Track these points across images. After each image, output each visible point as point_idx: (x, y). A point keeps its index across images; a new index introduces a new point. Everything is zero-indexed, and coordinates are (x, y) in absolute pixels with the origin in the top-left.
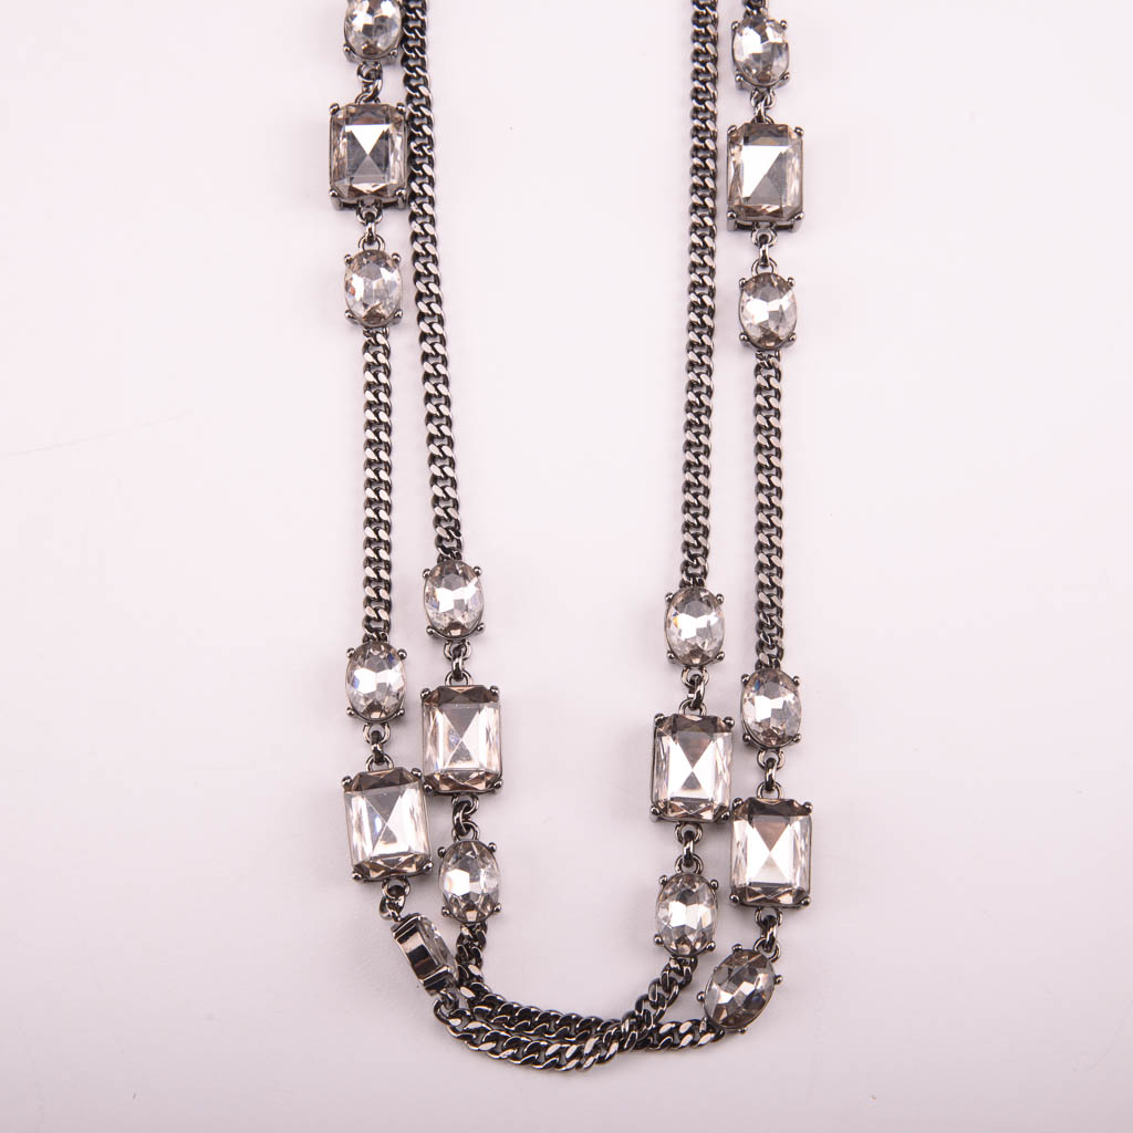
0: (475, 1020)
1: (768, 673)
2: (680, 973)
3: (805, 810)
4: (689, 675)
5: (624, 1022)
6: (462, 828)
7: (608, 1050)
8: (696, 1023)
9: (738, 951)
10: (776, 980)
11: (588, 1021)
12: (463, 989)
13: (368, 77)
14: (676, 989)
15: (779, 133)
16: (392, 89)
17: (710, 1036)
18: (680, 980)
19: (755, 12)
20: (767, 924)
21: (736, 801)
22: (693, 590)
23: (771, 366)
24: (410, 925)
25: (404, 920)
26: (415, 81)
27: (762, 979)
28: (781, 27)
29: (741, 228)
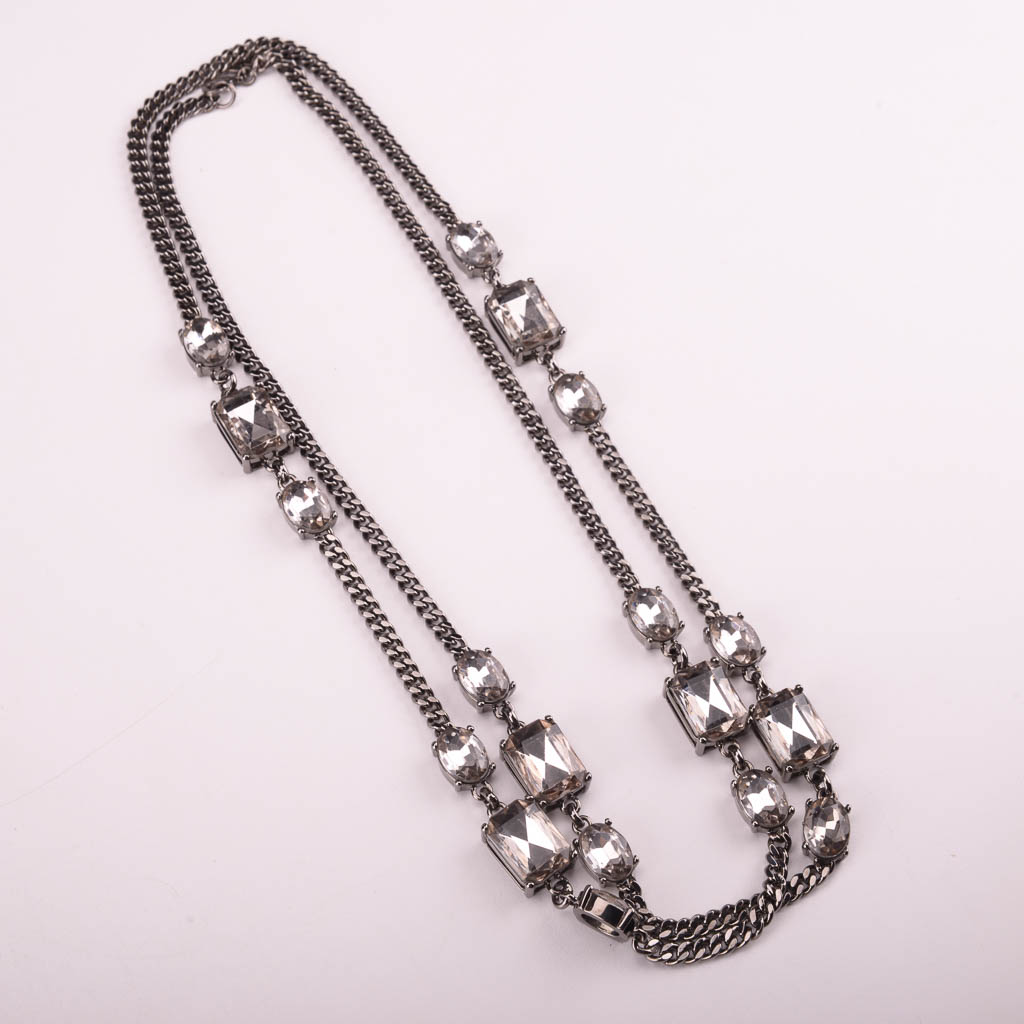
0: (663, 945)
1: (718, 623)
2: (781, 840)
3: (799, 690)
4: (668, 648)
5: (766, 888)
6: (578, 822)
7: (767, 913)
8: (812, 868)
9: (809, 804)
10: (845, 810)
11: (740, 904)
12: (644, 927)
13: (221, 379)
14: (785, 853)
15: (515, 290)
16: (242, 379)
17: (826, 870)
18: (783, 845)
19: (455, 226)
20: (818, 778)
21: (750, 708)
22: (637, 595)
23: (599, 434)
24: (588, 894)
25: (580, 898)
26: (255, 368)
27: (836, 814)
28: (479, 225)
29: (527, 359)
